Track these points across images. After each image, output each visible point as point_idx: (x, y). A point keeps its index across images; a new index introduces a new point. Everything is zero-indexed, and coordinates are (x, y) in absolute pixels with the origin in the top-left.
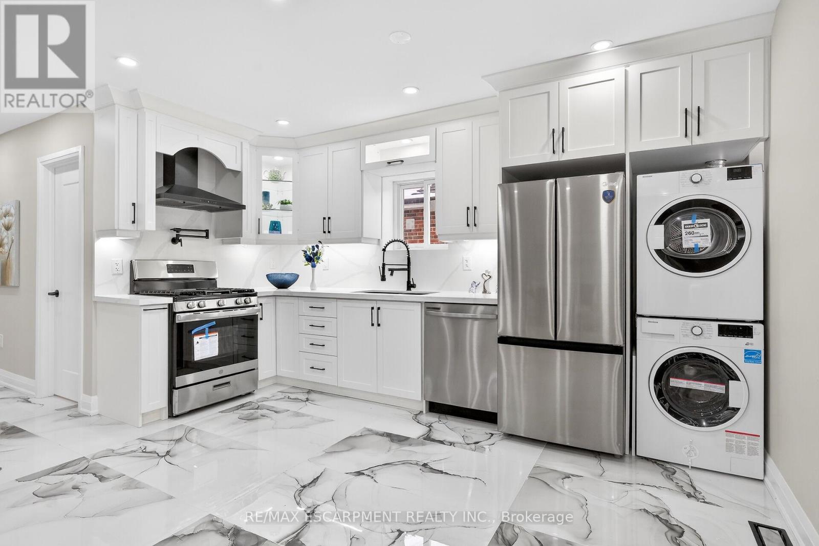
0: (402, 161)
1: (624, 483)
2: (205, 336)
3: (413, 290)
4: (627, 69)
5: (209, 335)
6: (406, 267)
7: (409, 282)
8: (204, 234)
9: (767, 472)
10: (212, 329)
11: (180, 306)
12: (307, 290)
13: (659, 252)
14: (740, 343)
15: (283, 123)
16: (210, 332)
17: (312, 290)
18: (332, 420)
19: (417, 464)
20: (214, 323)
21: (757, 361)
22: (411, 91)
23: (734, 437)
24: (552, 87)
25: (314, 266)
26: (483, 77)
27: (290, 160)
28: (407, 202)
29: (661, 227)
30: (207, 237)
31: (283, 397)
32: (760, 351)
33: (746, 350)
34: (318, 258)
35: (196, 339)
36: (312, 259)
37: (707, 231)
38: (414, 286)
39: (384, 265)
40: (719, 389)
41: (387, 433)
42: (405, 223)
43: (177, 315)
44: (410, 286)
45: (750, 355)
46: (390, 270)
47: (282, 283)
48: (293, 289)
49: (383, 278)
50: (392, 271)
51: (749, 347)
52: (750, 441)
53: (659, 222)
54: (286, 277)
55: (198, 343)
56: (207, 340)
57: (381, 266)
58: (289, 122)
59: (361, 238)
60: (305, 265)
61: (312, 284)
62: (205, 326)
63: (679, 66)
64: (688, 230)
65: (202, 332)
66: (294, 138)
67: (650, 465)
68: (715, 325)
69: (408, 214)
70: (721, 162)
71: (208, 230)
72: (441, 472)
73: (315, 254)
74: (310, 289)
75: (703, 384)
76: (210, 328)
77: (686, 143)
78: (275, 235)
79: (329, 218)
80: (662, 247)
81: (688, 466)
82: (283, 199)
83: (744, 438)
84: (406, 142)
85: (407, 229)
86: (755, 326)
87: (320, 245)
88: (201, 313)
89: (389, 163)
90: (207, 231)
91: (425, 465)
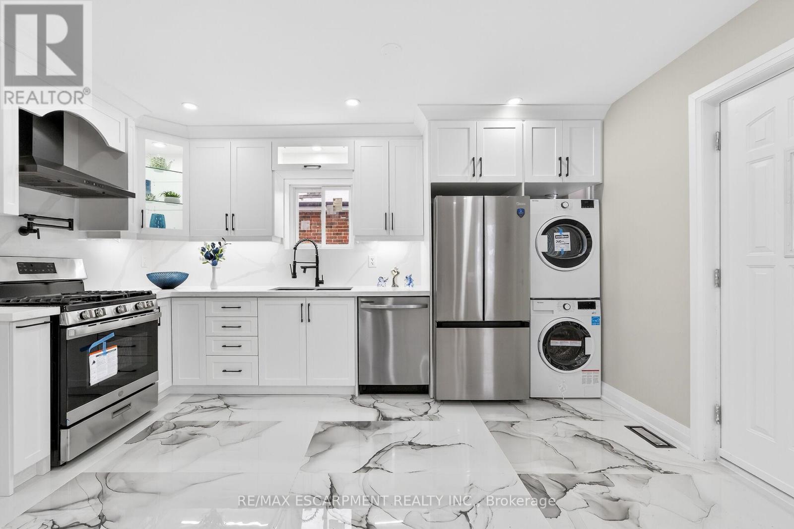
0: (320, 166)
1: (546, 420)
2: (102, 352)
3: (321, 286)
4: (524, 123)
5: (107, 351)
6: (315, 265)
7: (317, 278)
8: (67, 224)
9: (603, 393)
10: (110, 343)
11: (71, 317)
12: (206, 288)
13: (544, 253)
14: (589, 312)
15: (190, 107)
16: (108, 347)
17: (212, 289)
18: (279, 422)
19: (403, 444)
20: (113, 335)
21: (597, 323)
22: (352, 103)
23: (586, 373)
24: (472, 124)
25: (214, 264)
26: (419, 105)
27: (179, 149)
28: (302, 205)
29: (546, 237)
30: (71, 227)
31: (194, 408)
32: (599, 317)
33: (592, 317)
34: (221, 256)
35: (92, 357)
36: (213, 256)
37: (568, 240)
38: (322, 282)
39: (295, 263)
40: (578, 344)
41: (347, 422)
42: (300, 224)
43: (68, 329)
44: (318, 282)
45: (595, 321)
46: (302, 267)
47: (168, 284)
48: (179, 289)
49: (294, 275)
50: (305, 268)
51: (594, 315)
52: (595, 374)
53: (544, 233)
54: (175, 276)
55: (94, 362)
56: (105, 357)
57: (292, 264)
58: (196, 105)
59: (271, 236)
60: (203, 263)
61: (213, 283)
62: (102, 340)
63: (555, 128)
64: (559, 240)
65: (98, 348)
66: (187, 126)
67: (540, 403)
68: (576, 302)
69: (304, 216)
70: (555, 196)
71: (72, 220)
72: (429, 446)
73: (216, 251)
74: (210, 289)
75: (569, 341)
76: (107, 341)
77: (559, 180)
78: (158, 230)
79: (233, 215)
80: (546, 250)
81: (562, 398)
82: (168, 190)
83: (591, 373)
84: (317, 149)
85: (302, 229)
86: (596, 301)
87: (223, 243)
88: (98, 324)
89: (305, 166)
90: (71, 222)
91: (410, 443)
